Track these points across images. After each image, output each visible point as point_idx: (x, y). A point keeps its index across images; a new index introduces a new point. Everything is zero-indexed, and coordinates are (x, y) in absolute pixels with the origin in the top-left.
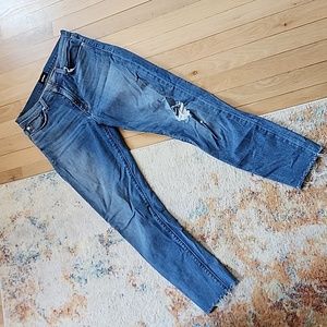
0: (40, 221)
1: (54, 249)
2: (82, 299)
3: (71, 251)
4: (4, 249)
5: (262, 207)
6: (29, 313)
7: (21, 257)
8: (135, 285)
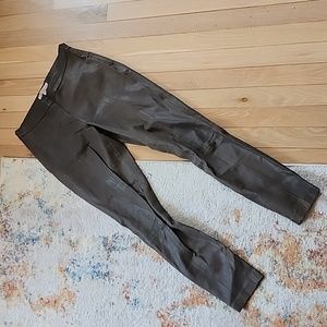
0: (47, 206)
1: (55, 238)
2: (71, 296)
3: (72, 244)
4: (5, 223)
5: (279, 258)
6: (15, 293)
7: (20, 236)
8: (128, 298)
